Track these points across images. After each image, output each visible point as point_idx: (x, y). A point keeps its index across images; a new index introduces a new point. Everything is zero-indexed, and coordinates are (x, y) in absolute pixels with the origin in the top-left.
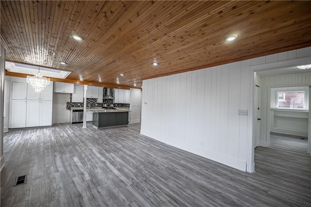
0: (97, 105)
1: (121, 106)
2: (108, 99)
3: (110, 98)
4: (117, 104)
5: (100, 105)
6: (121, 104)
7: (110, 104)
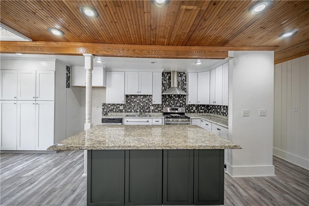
0: (152, 108)
1: (205, 112)
2: (175, 95)
3: (178, 93)
4: (194, 105)
5: (159, 109)
6: (204, 106)
7: (180, 106)
